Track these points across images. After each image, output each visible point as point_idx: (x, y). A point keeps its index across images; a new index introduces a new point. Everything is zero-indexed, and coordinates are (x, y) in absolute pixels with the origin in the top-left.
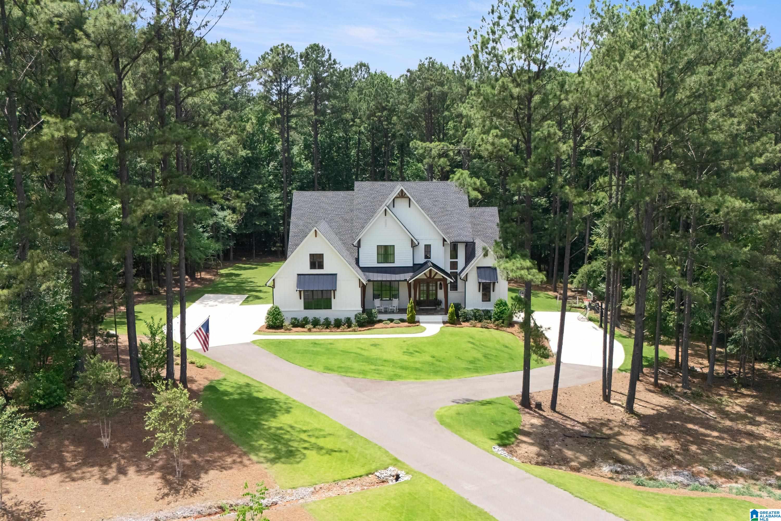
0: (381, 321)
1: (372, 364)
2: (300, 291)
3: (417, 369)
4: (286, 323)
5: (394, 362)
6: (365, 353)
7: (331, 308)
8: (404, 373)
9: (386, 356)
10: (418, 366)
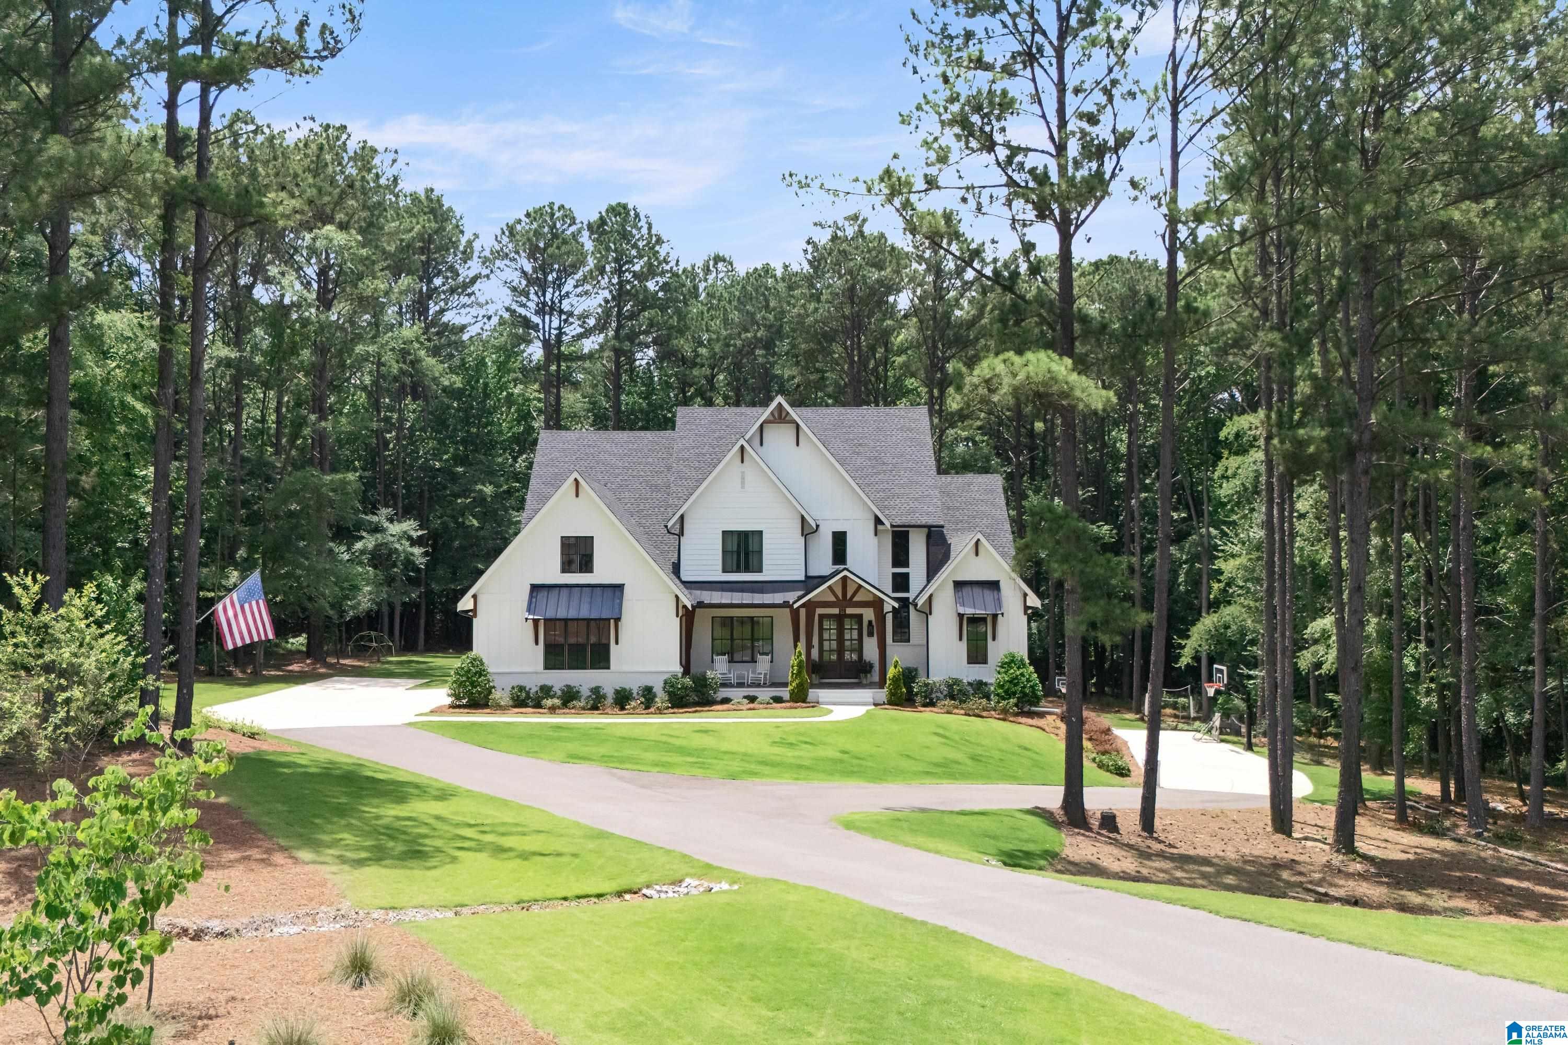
0: (726, 701)
2: (536, 622)
3: (800, 767)
4: (500, 695)
5: (745, 754)
6: (678, 742)
7: (608, 667)
8: (767, 770)
9: (725, 746)
10: (806, 763)
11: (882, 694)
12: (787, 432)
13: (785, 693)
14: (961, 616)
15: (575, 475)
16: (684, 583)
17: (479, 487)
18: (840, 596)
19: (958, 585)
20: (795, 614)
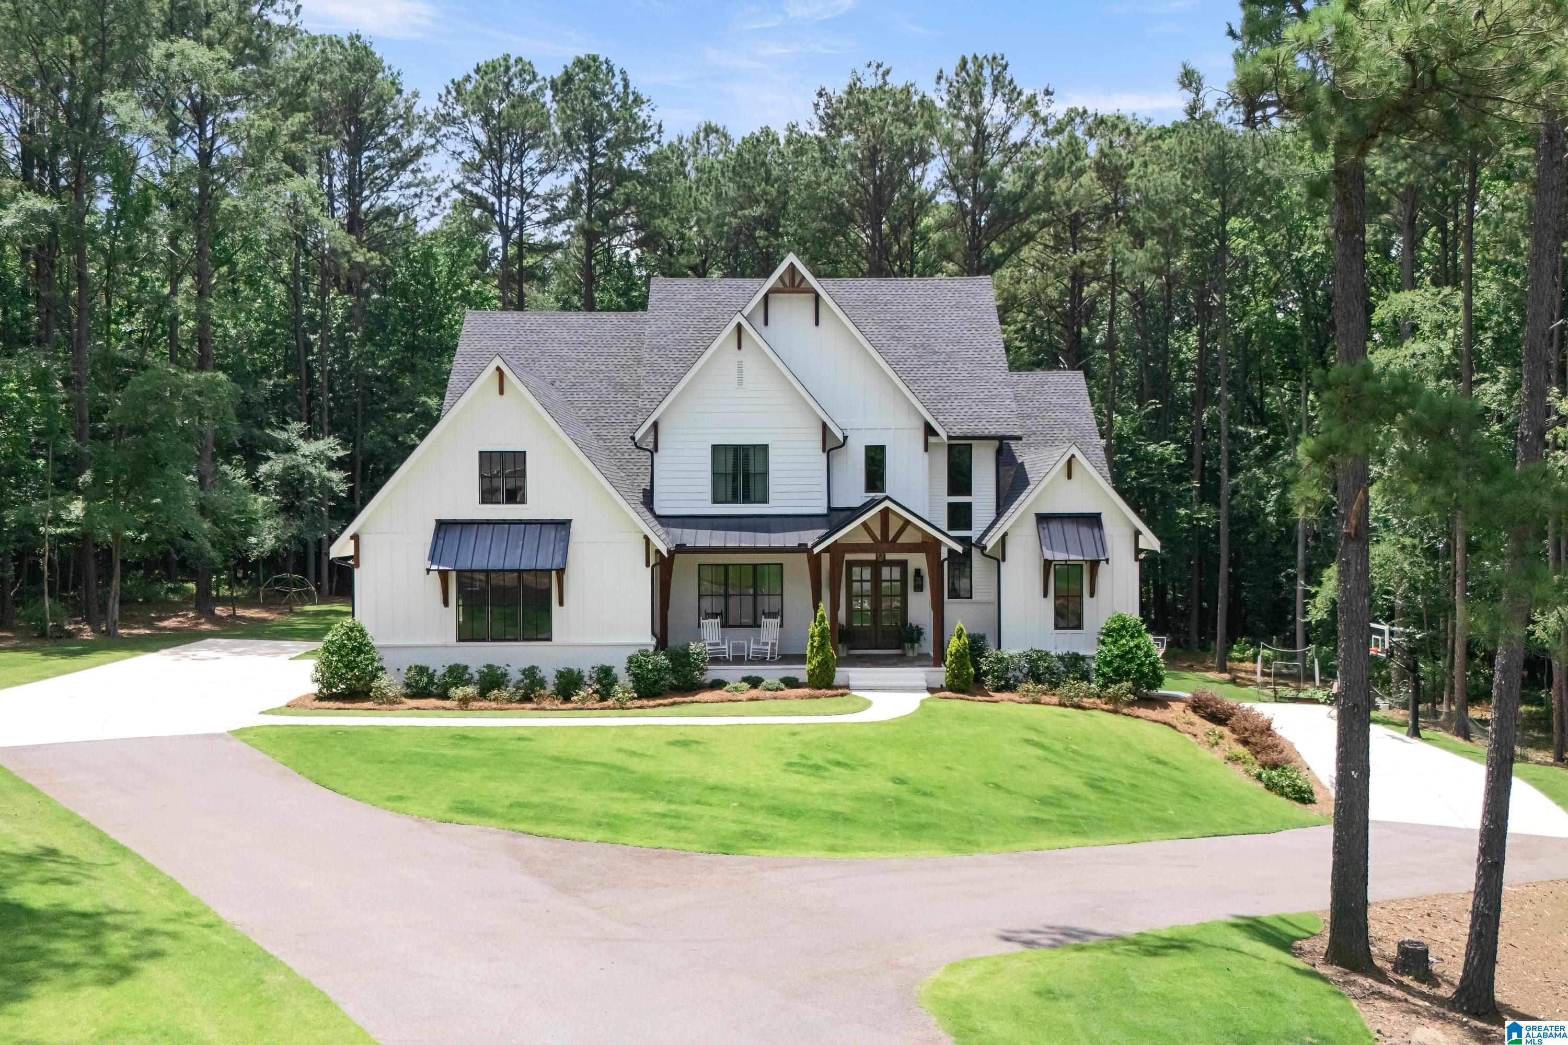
0: (718, 684)
1: (658, 795)
2: (444, 575)
3: (835, 817)
4: (390, 682)
5: (746, 792)
6: (641, 767)
7: (549, 639)
8: (781, 827)
9: (716, 775)
10: (843, 807)
11: (940, 675)
12: (804, 304)
13: (801, 672)
14: (1047, 564)
15: (497, 362)
16: (658, 517)
17: (423, 399)
18: (878, 534)
19: (1043, 519)
20: (814, 562)
